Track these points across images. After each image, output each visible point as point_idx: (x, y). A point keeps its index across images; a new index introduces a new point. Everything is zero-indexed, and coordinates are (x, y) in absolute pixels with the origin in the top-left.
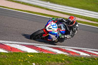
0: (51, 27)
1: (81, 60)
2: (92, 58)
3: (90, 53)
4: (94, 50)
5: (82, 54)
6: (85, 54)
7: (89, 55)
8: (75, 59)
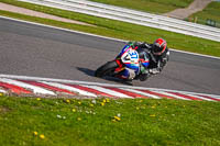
0: (129, 57)
1: (35, 105)
2: (59, 100)
3: (54, 89)
4: (65, 81)
5: (37, 90)
6: (44, 91)
7: (52, 93)
8: (22, 103)
